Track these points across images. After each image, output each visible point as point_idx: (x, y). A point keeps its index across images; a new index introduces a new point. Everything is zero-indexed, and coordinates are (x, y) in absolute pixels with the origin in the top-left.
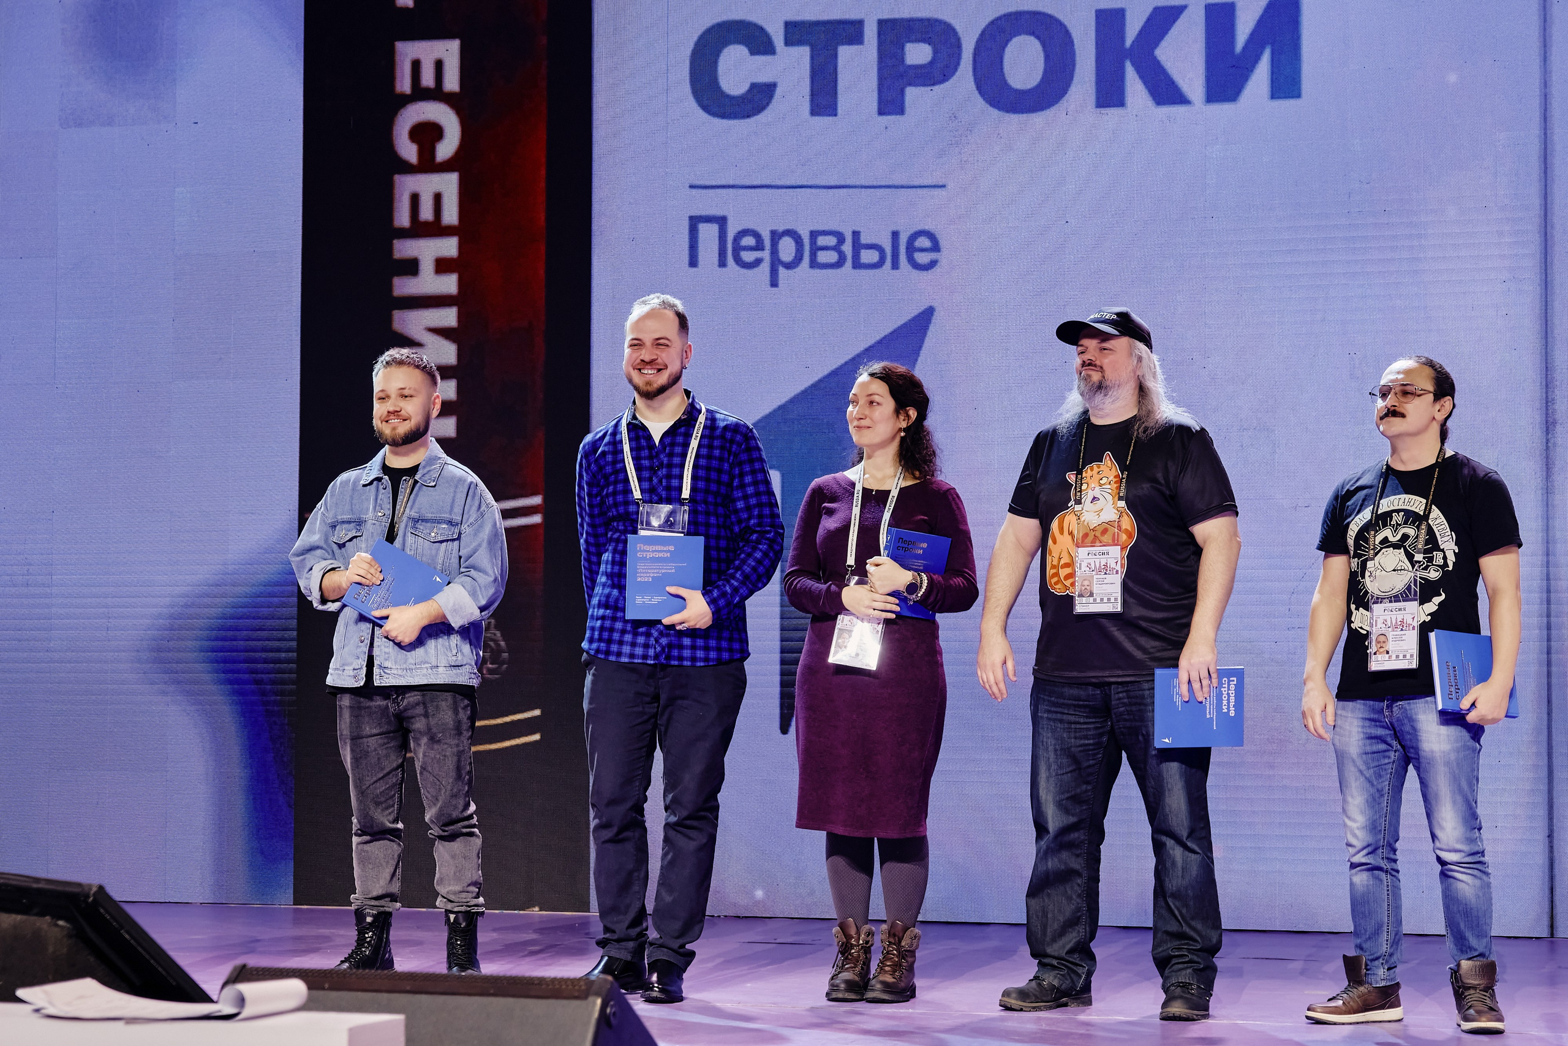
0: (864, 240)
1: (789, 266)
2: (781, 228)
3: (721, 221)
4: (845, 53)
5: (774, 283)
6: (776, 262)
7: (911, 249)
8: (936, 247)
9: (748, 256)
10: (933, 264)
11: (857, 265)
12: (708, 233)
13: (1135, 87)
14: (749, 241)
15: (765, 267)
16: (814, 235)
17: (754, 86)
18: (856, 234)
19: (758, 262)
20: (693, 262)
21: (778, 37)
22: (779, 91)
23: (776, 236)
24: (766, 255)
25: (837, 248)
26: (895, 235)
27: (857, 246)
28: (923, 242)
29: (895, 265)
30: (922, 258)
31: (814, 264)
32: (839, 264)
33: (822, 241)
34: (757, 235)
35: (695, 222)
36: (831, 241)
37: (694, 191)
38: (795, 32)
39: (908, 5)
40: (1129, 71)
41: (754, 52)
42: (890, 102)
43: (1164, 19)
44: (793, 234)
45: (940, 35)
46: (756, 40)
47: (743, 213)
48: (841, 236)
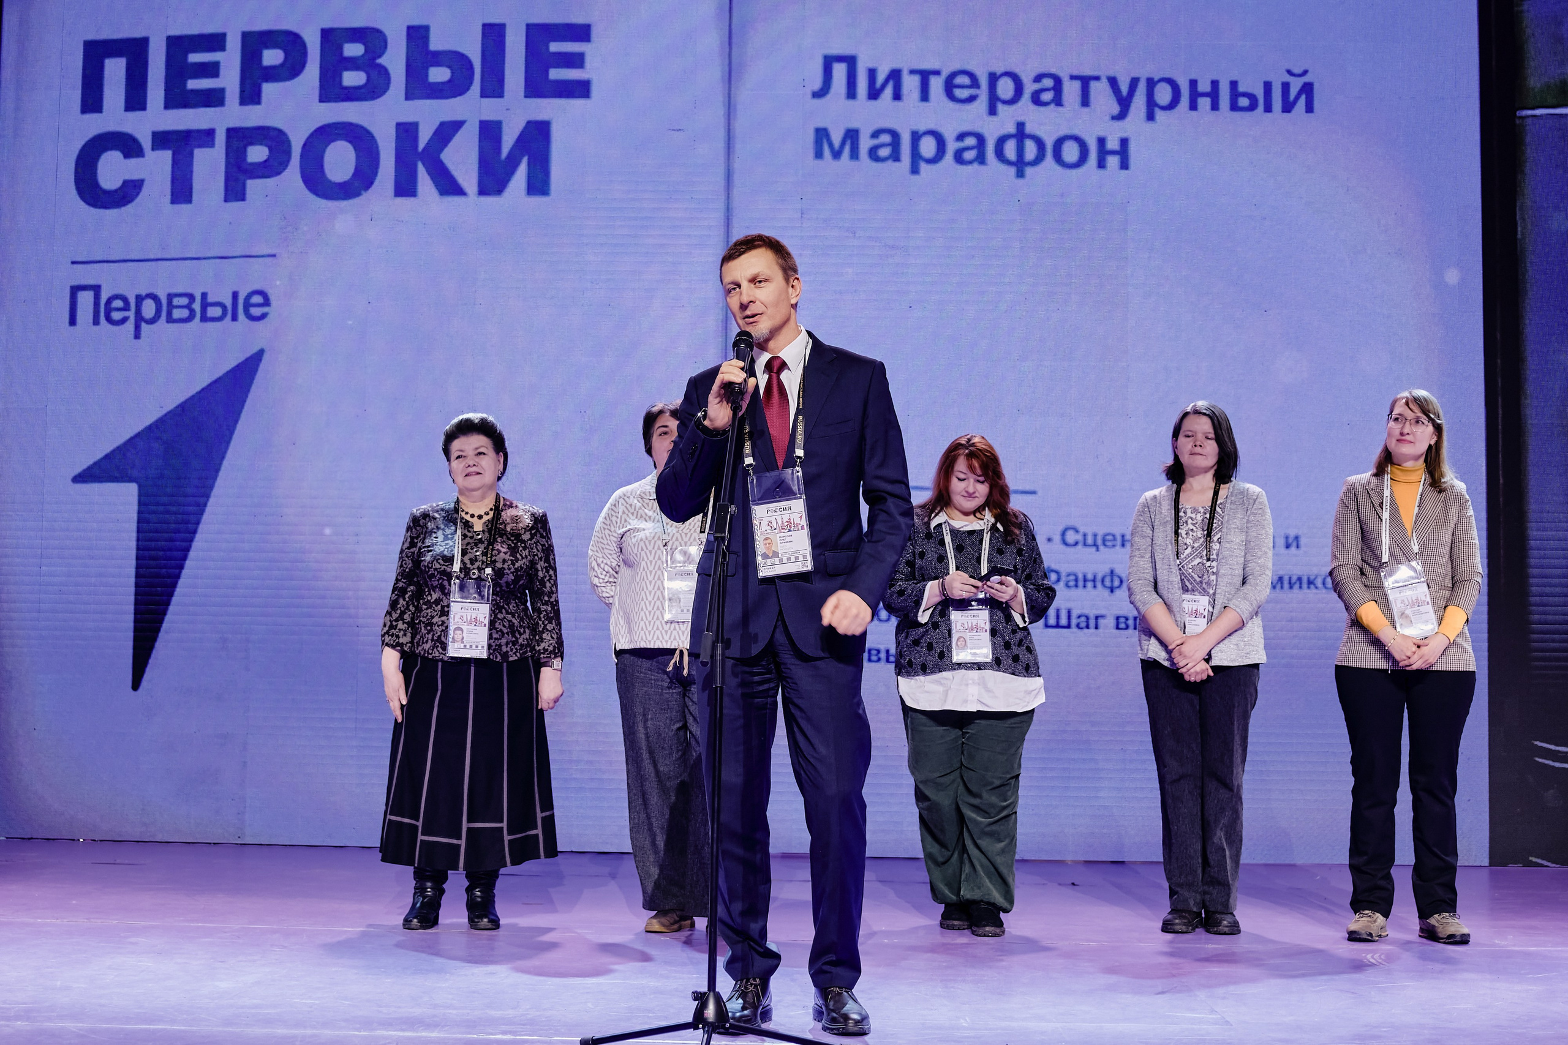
0: (210, 299)
1: (152, 321)
2: (144, 293)
3: (96, 289)
4: (200, 155)
5: (137, 336)
6: (139, 319)
7: (247, 305)
8: (267, 302)
9: (116, 316)
10: (263, 316)
11: (204, 318)
12: (86, 299)
13: (424, 180)
14: (118, 303)
15: (130, 325)
16: (171, 297)
17: (126, 183)
18: (204, 296)
19: (124, 320)
20: (73, 321)
21: (146, 142)
22: (146, 185)
23: (139, 299)
24: (131, 314)
25: (188, 307)
26: (235, 295)
27: (205, 305)
28: (256, 299)
29: (234, 318)
30: (256, 312)
31: (170, 320)
32: (188, 319)
33: (176, 301)
34: (125, 300)
35: (75, 290)
36: (184, 301)
37: (75, 266)
38: (161, 140)
39: (251, 117)
40: (421, 170)
41: (127, 156)
42: (234, 191)
43: (447, 131)
44: (154, 297)
45: (275, 139)
46: (129, 146)
47: (113, 281)
48: (191, 297)
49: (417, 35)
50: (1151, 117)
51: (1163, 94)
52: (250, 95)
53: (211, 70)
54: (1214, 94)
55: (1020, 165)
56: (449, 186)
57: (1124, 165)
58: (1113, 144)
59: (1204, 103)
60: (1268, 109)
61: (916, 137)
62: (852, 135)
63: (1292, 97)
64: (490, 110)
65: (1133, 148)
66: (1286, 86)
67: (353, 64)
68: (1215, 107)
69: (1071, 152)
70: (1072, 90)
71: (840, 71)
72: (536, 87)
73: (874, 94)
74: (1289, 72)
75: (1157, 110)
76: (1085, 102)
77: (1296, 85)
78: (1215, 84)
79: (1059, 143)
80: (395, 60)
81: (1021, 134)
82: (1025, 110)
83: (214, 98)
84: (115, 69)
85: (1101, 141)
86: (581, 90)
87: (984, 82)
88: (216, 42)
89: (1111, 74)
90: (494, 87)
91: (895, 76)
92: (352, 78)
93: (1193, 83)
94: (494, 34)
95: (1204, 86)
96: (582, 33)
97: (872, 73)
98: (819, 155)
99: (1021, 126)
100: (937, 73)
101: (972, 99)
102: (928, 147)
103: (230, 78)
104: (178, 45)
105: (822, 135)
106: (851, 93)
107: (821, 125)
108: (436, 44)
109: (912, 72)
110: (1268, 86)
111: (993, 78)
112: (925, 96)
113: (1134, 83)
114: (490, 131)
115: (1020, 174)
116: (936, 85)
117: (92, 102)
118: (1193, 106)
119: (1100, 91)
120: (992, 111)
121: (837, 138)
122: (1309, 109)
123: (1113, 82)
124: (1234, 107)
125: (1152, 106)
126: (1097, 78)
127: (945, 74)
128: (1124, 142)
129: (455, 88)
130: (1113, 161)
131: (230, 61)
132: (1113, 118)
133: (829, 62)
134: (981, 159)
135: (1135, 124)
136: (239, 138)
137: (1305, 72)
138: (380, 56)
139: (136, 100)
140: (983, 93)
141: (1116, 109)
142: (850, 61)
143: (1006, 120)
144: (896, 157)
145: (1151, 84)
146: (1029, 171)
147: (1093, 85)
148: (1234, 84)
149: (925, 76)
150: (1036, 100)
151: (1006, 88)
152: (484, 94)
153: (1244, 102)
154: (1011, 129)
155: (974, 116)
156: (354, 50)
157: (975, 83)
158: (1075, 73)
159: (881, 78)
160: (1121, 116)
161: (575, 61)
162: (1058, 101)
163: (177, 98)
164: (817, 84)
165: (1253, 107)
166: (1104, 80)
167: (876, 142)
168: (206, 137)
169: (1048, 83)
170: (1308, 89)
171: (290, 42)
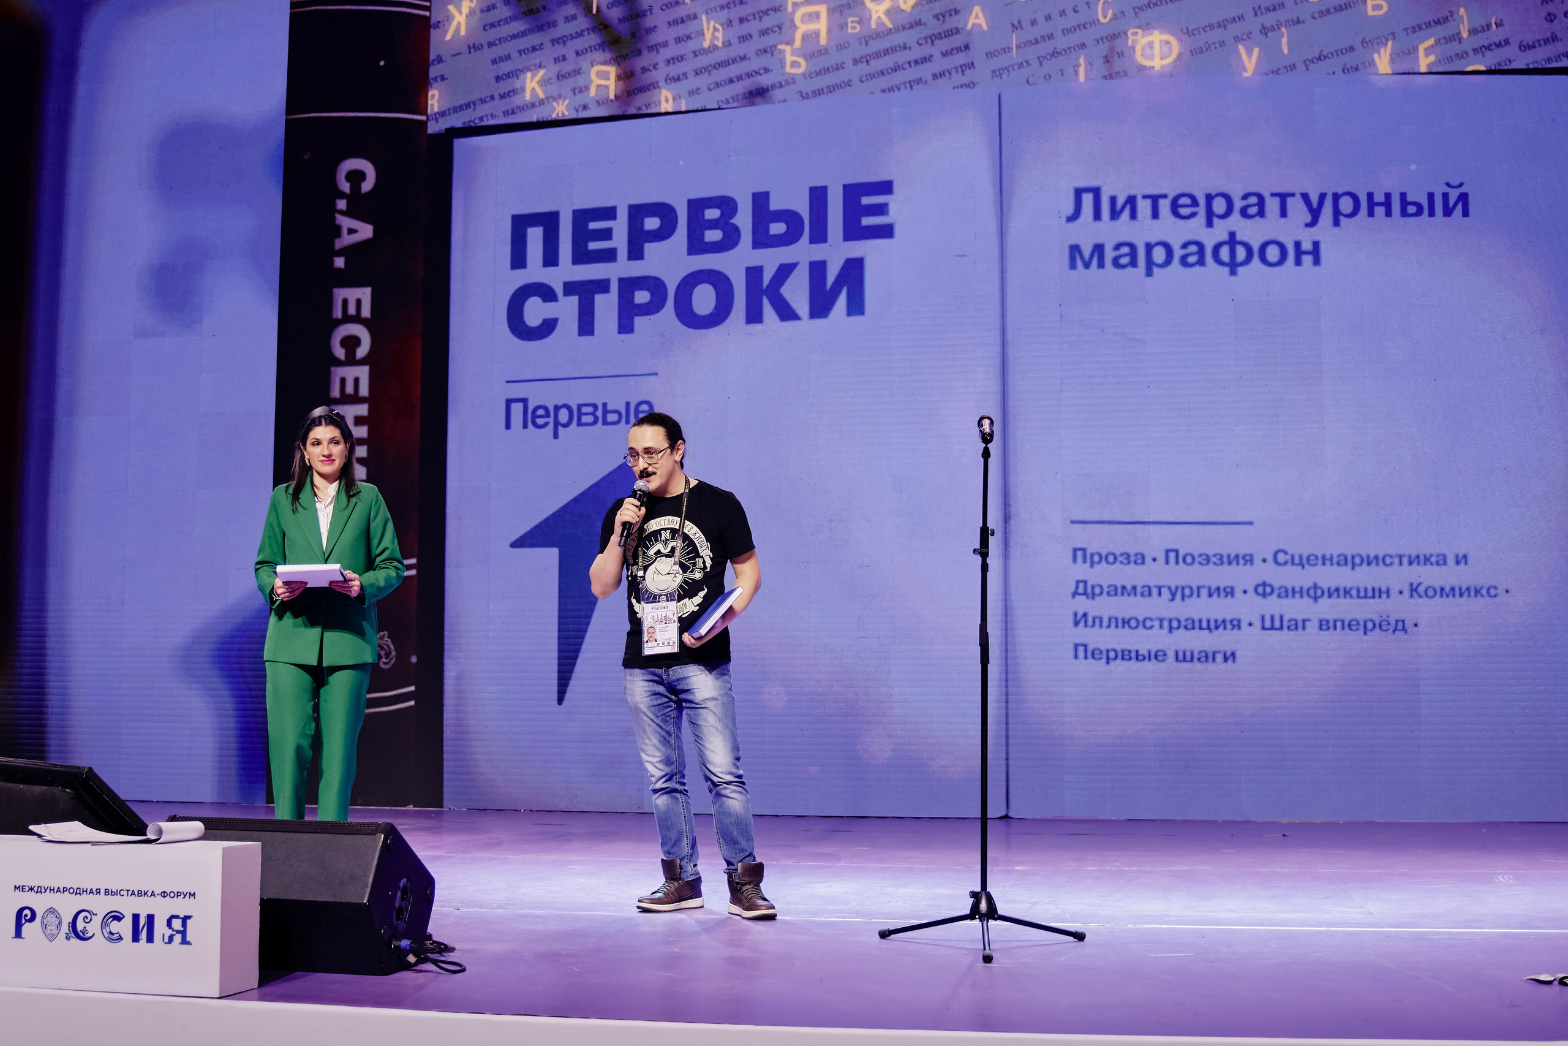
0: (609, 408)
1: (566, 426)
2: (560, 404)
3: (524, 401)
4: (599, 299)
5: (556, 436)
6: (557, 424)
9: (540, 421)
11: (605, 423)
12: (517, 409)
13: (769, 311)
14: (541, 412)
15: (551, 426)
16: (579, 407)
17: (544, 320)
18: (605, 405)
19: (547, 424)
20: (508, 426)
21: (559, 290)
22: (560, 322)
23: (557, 408)
24: (551, 420)
25: (593, 414)
26: (628, 404)
27: (606, 412)
31: (580, 424)
32: (595, 422)
33: (584, 410)
34: (546, 409)
35: (509, 402)
36: (590, 409)
37: (509, 384)
38: (570, 288)
39: (636, 269)
40: (766, 302)
41: (545, 300)
42: (625, 326)
43: (785, 271)
44: (568, 408)
45: (655, 285)
46: (547, 293)
47: (538, 396)
48: (595, 406)
49: (760, 200)
50: (1336, 223)
51: (1346, 205)
52: (636, 253)
53: (607, 234)
54: (1387, 204)
55: (1233, 267)
56: (786, 313)
57: (1317, 262)
58: (1307, 246)
59: (1380, 211)
60: (1432, 213)
61: (1149, 247)
62: (1099, 249)
63: (1451, 204)
64: (818, 252)
65: (1323, 248)
66: (1445, 196)
67: (713, 224)
68: (1389, 213)
69: (1273, 253)
70: (1273, 205)
71: (1088, 199)
72: (854, 231)
73: (1115, 214)
74: (1448, 184)
75: (1341, 218)
76: (1284, 213)
77: (1454, 196)
78: (1388, 196)
79: (1264, 247)
80: (744, 219)
81: (1232, 240)
82: (1235, 222)
83: (609, 256)
84: (535, 236)
85: (1298, 245)
86: (886, 232)
87: (1202, 201)
88: (609, 213)
89: (1303, 191)
90: (819, 235)
91: (1131, 201)
92: (713, 235)
93: (1370, 196)
94: (818, 196)
95: (1379, 198)
96: (886, 187)
97: (1113, 200)
98: (1073, 266)
99: (1232, 235)
100: (1165, 196)
101: (1193, 215)
102: (1159, 255)
103: (620, 240)
104: (582, 217)
105: (1075, 250)
106: (1097, 216)
107: (1073, 242)
108: (775, 205)
109: (1145, 197)
110: (1431, 196)
111: (1209, 198)
112: (1155, 215)
113: (1322, 197)
114: (818, 269)
115: (1233, 273)
116: (1165, 206)
117: (518, 260)
118: (1371, 214)
119: (1296, 205)
120: (1210, 224)
121: (1087, 252)
122: (1466, 213)
123: (1305, 197)
124: (1404, 213)
125: (1337, 213)
126: (1293, 195)
127: (1171, 196)
128: (1316, 245)
129: (789, 238)
130: (1307, 259)
131: (620, 227)
132: (1308, 225)
133: (1079, 193)
134: (1201, 262)
135: (1324, 230)
136: (628, 285)
137: (1461, 185)
138: (731, 218)
139: (551, 259)
140: (1202, 210)
141: (1308, 218)
142: (1096, 192)
143: (1220, 231)
144: (1133, 263)
145: (1336, 197)
146: (1240, 270)
147: (1289, 200)
148: (1403, 196)
149: (1155, 199)
150: (1244, 213)
151: (1219, 206)
152: (812, 241)
153: (1411, 209)
154: (1225, 237)
155: (1195, 228)
156: (712, 214)
157: (1195, 203)
158: (1275, 191)
159: (1120, 202)
160: (1313, 223)
161: (881, 209)
162: (1261, 213)
163: (581, 256)
164: (1070, 210)
165: (1419, 212)
166: (1298, 198)
167: (1117, 253)
168: (603, 286)
169: (1253, 200)
170: (1464, 198)
171: (665, 212)
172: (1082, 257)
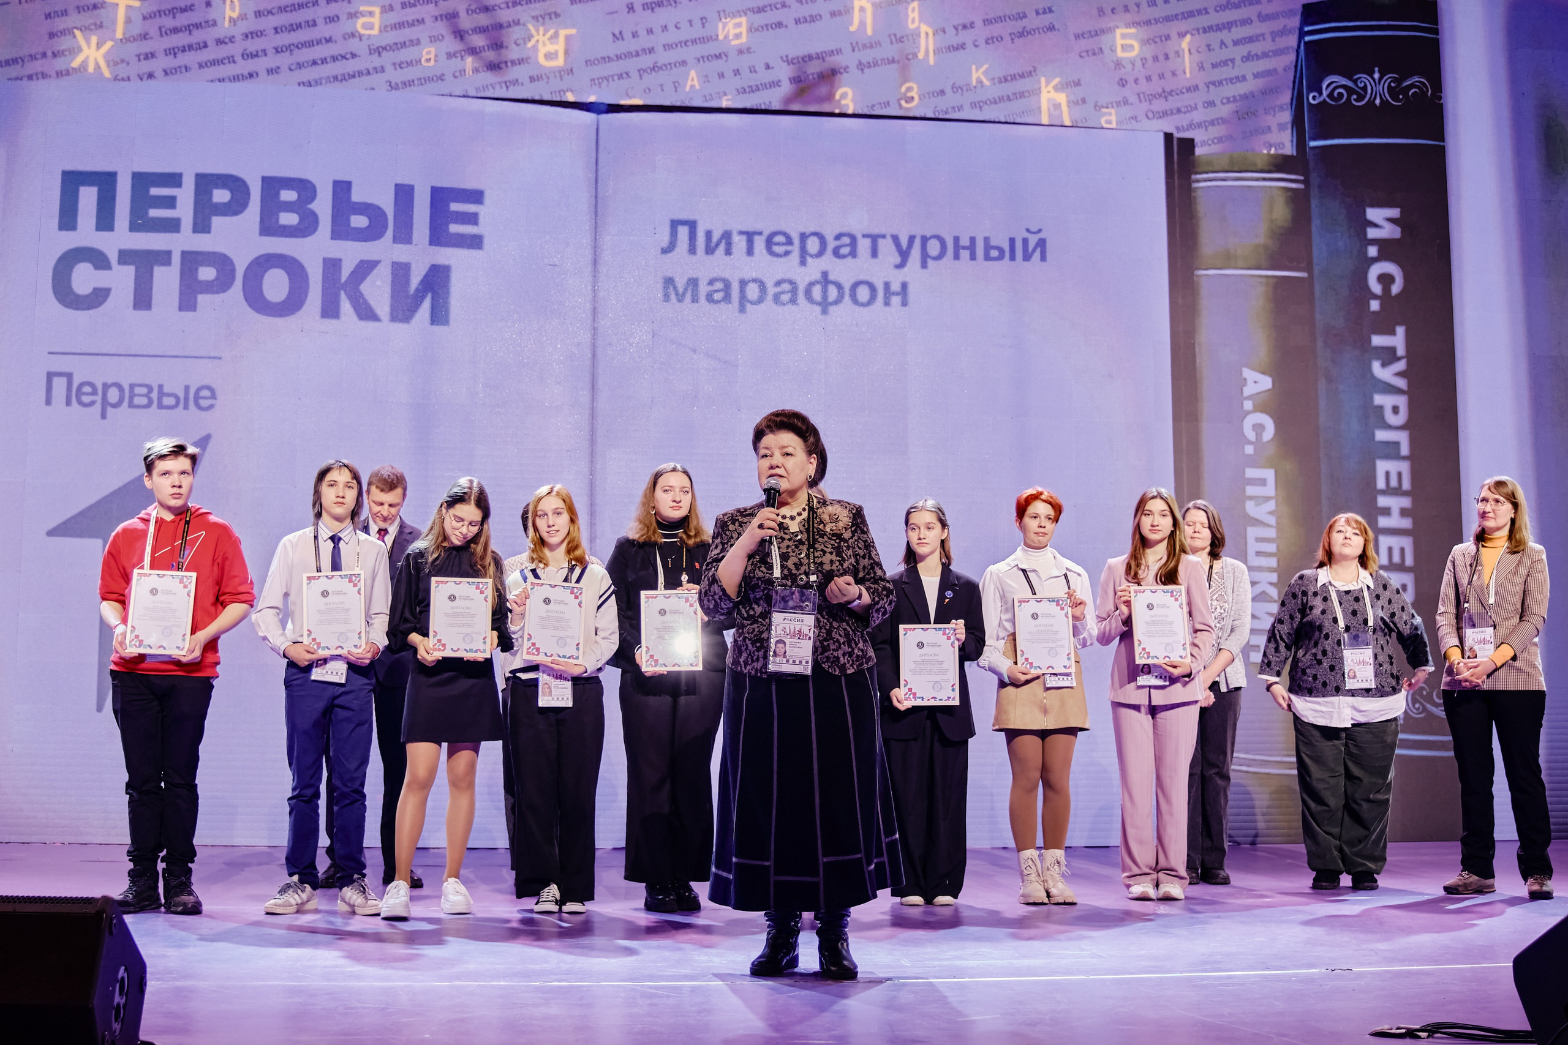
0: (166, 390)
1: (114, 406)
2: (110, 382)
3: (69, 376)
4: (159, 271)
5: (104, 416)
6: (105, 403)
7: (197, 397)
8: (213, 396)
9: (86, 399)
10: (211, 407)
11: (161, 406)
12: (60, 384)
13: (346, 306)
14: (88, 389)
15: (98, 407)
16: (132, 386)
17: (95, 289)
18: (161, 387)
19: (92, 403)
20: (48, 402)
21: (113, 258)
22: (112, 293)
23: (106, 387)
24: (98, 398)
25: (147, 396)
26: (187, 388)
27: (162, 394)
28: (205, 393)
29: (186, 407)
30: (204, 403)
31: (131, 405)
32: (148, 405)
33: (137, 390)
34: (93, 386)
35: (50, 376)
36: (144, 391)
37: (52, 356)
38: (126, 256)
39: (203, 243)
40: (344, 298)
41: (97, 268)
42: (187, 303)
43: (364, 269)
44: (118, 386)
45: (223, 263)
46: (99, 260)
47: (84, 371)
48: (150, 388)
49: (342, 188)
50: (924, 265)
51: (933, 247)
52: (201, 226)
53: (169, 203)
54: (972, 248)
55: (825, 306)
56: (366, 312)
57: (905, 303)
58: (895, 287)
59: (965, 254)
60: (1012, 258)
61: (743, 284)
62: (693, 283)
64: (402, 253)
65: (912, 288)
67: (289, 207)
68: (973, 257)
69: (863, 294)
70: (864, 245)
71: (683, 233)
72: (438, 237)
73: (710, 250)
74: (1028, 231)
76: (874, 254)
78: (973, 239)
79: (855, 287)
80: (323, 206)
81: (825, 280)
82: (828, 262)
83: (173, 226)
84: (88, 196)
85: (888, 285)
86: (475, 242)
87: (796, 240)
88: (174, 180)
89: (894, 233)
90: (404, 235)
91: (726, 236)
92: (288, 219)
93: (956, 239)
94: (402, 192)
95: (965, 241)
96: (476, 197)
97: (709, 234)
98: (666, 297)
99: (825, 275)
100: (760, 233)
101: (787, 254)
102: (753, 292)
103: (185, 209)
104: (141, 180)
105: (669, 282)
106: (693, 250)
107: (668, 275)
108: (357, 196)
109: (740, 233)
110: (1012, 241)
111: (804, 237)
112: (751, 252)
113: (912, 239)
114: (401, 271)
115: (824, 312)
116: (760, 243)
117: (68, 221)
118: (956, 257)
119: (886, 246)
120: (803, 263)
121: (681, 285)
123: (896, 239)
124: (987, 257)
125: (925, 257)
126: (883, 236)
127: (766, 233)
128: (904, 285)
129: (373, 233)
130: (896, 300)
131: (185, 195)
132: (896, 267)
133: (674, 225)
134: (793, 301)
136: (192, 260)
138: (309, 203)
139: (105, 221)
140: (795, 249)
141: (898, 260)
142: (692, 225)
143: (812, 271)
144: (727, 299)
145: (925, 240)
146: (831, 309)
147: (880, 241)
148: (987, 240)
149: (750, 236)
150: (837, 254)
151: (813, 245)
152: (396, 240)
153: (995, 253)
154: (817, 277)
155: (788, 268)
156: (288, 195)
157: (789, 241)
158: (867, 232)
159: (715, 238)
160: (902, 265)
161: (471, 219)
162: (853, 255)
163: (140, 223)
164: (665, 241)
166: (889, 238)
167: (712, 288)
168: (164, 258)
169: (846, 240)
170: (1042, 244)
171: (236, 185)
172: (675, 288)
